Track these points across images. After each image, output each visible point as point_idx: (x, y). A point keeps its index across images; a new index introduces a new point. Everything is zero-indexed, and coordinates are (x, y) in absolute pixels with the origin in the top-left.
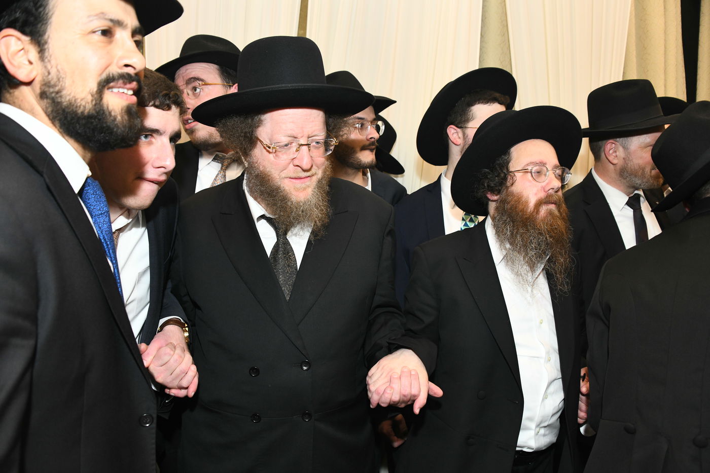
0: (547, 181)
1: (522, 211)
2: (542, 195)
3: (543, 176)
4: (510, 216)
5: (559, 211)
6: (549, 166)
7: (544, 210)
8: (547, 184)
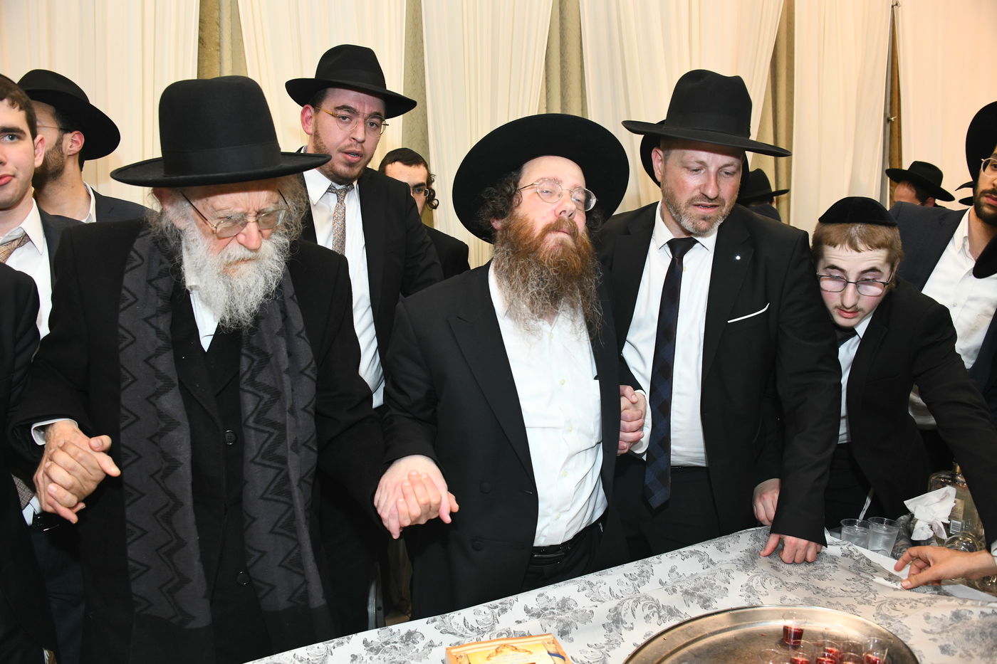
0: (559, 202)
1: (526, 237)
2: (551, 219)
3: (556, 196)
4: (512, 246)
5: (575, 242)
6: (565, 188)
7: (553, 239)
8: (559, 206)
